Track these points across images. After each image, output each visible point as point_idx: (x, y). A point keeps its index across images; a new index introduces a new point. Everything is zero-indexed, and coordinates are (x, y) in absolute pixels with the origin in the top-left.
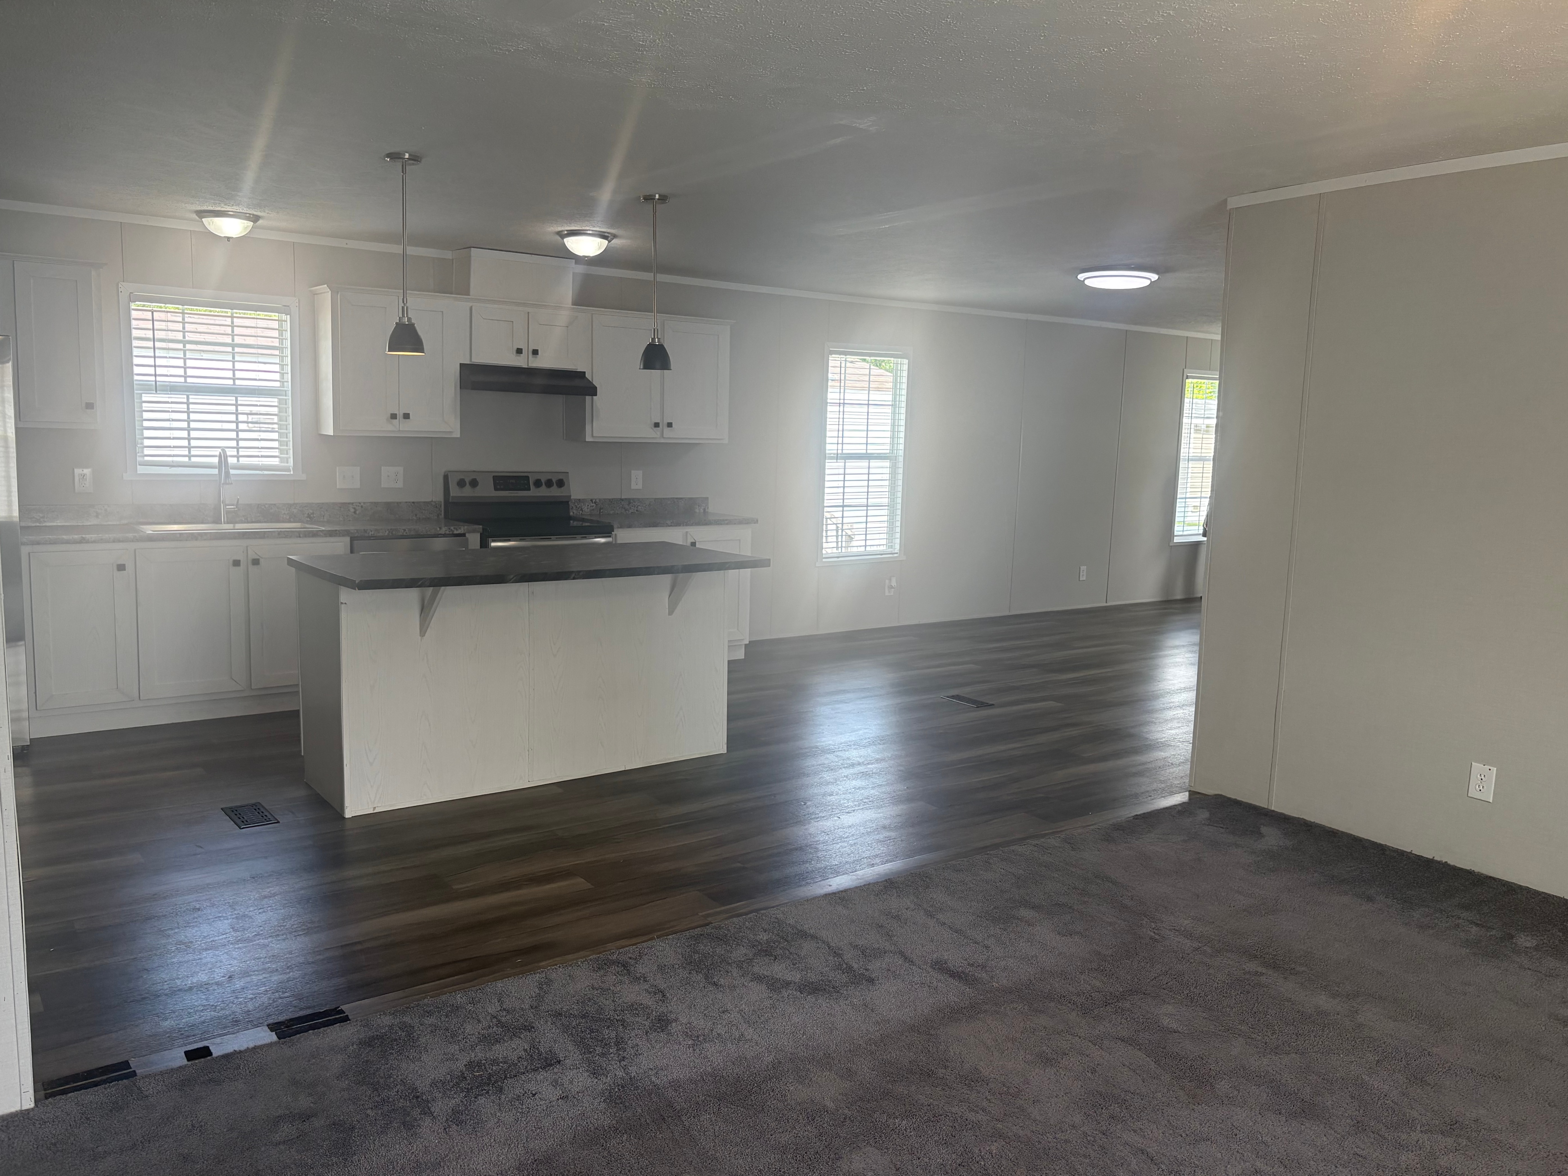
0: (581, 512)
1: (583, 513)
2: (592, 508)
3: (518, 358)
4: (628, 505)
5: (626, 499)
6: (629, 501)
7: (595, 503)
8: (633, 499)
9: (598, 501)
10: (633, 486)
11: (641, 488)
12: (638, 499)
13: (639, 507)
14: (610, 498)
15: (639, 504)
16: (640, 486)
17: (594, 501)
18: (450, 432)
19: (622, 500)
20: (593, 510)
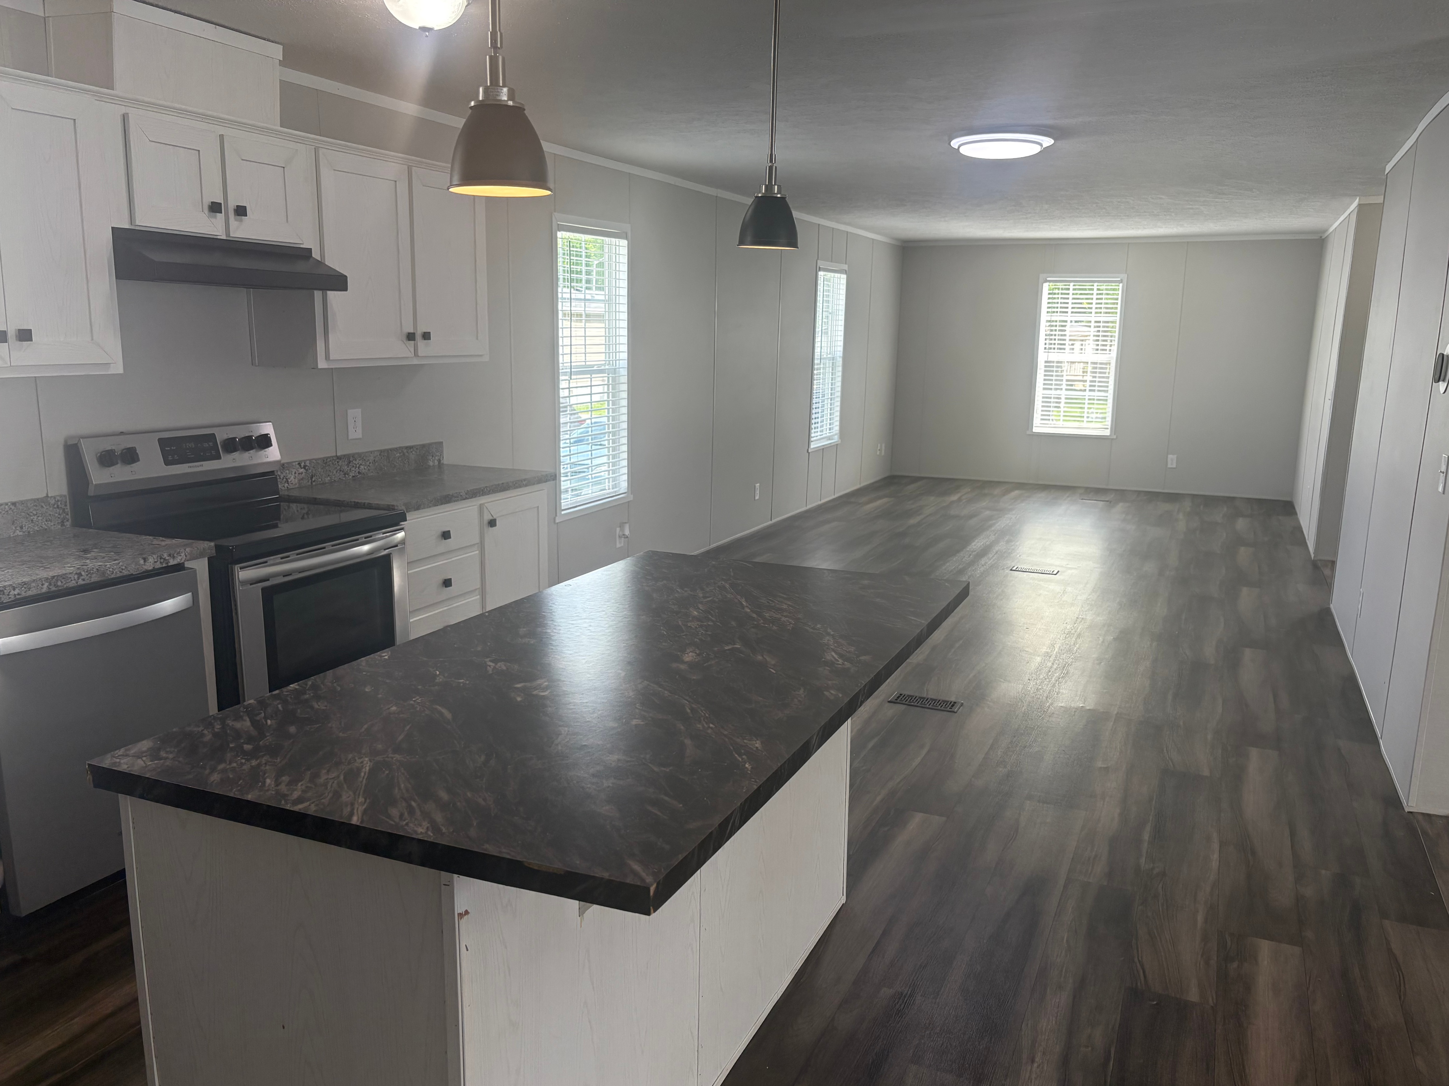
0: (286, 485)
1: (291, 486)
2: (301, 476)
3: (213, 220)
4: (348, 465)
5: (345, 456)
6: (349, 459)
7: (304, 467)
8: (353, 455)
9: (308, 463)
10: (352, 435)
11: (361, 437)
12: (359, 455)
13: (362, 467)
14: (322, 456)
15: (361, 462)
16: (359, 434)
17: (302, 464)
18: (107, 365)
19: (339, 458)
20: (302, 479)
